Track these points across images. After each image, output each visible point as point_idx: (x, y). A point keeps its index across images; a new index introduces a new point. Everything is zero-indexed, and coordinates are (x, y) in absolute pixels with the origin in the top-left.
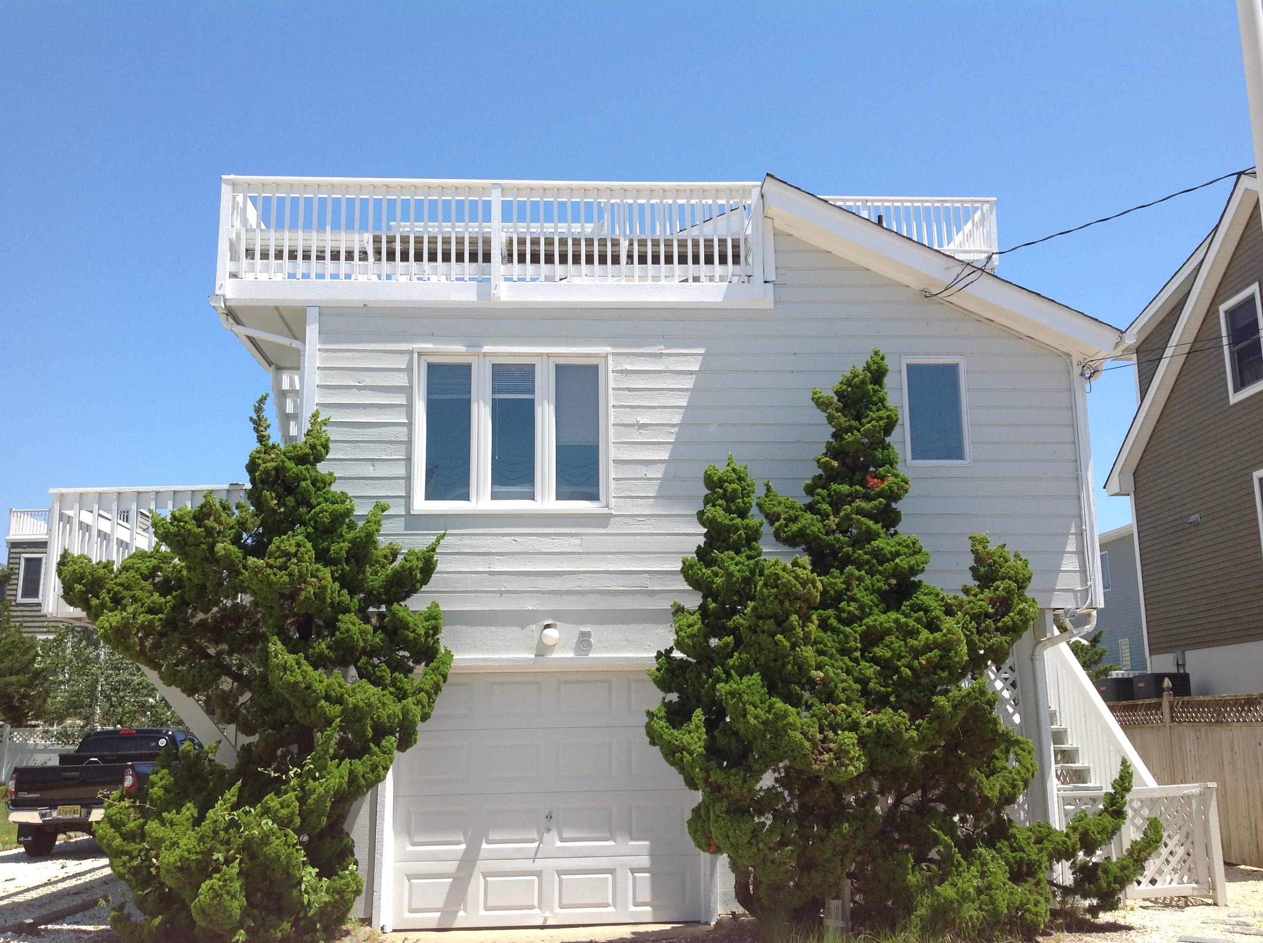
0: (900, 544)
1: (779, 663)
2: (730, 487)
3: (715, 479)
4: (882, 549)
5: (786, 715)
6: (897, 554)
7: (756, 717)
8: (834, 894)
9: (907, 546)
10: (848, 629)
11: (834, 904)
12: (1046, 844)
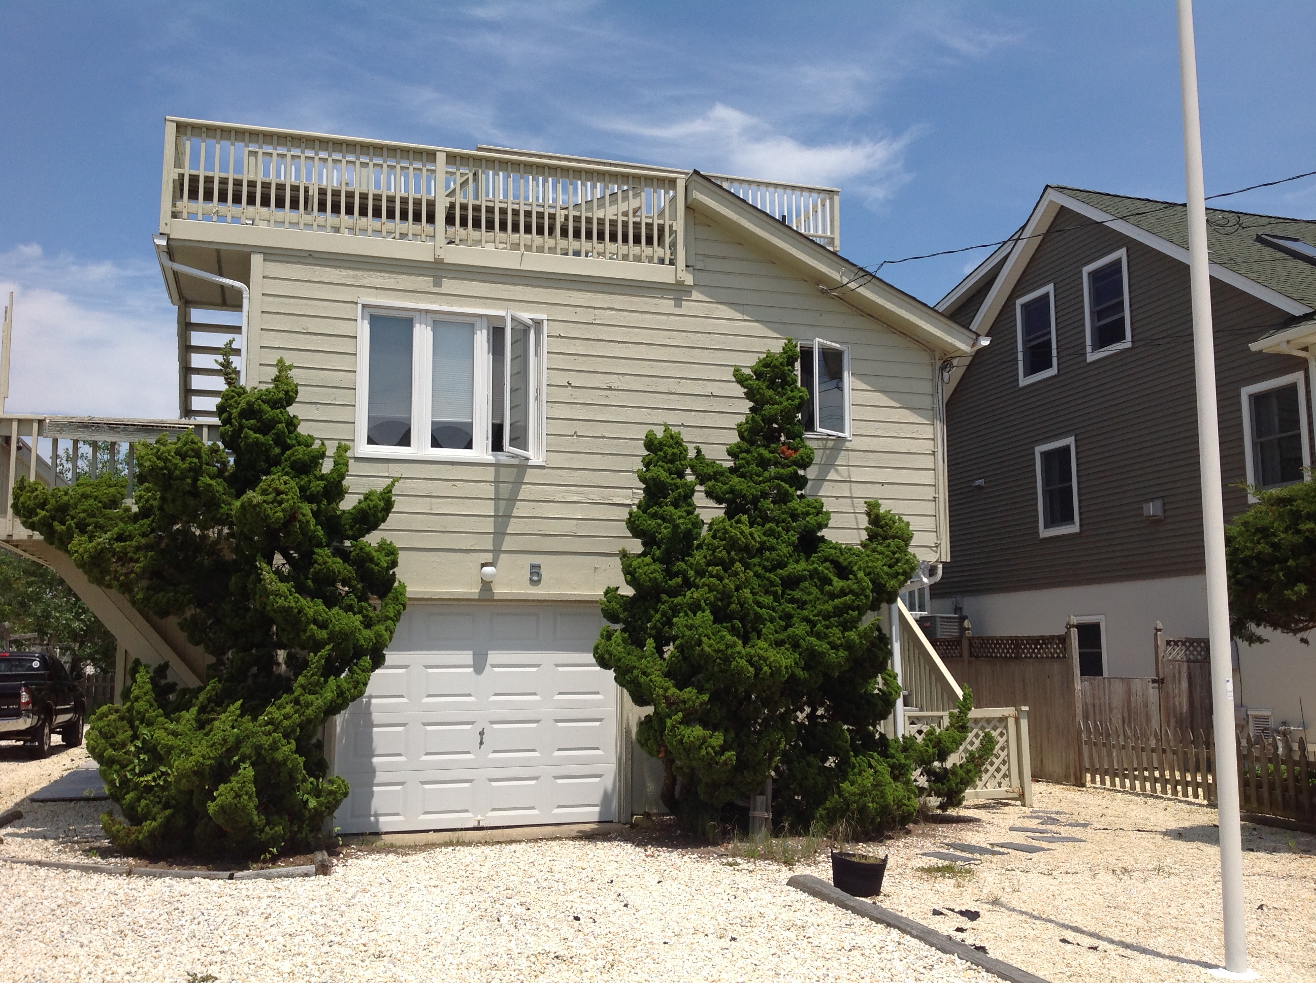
0: (808, 506)
1: (725, 602)
2: (670, 451)
3: (656, 443)
4: (796, 510)
5: (734, 645)
6: (808, 514)
7: (710, 646)
8: (758, 791)
9: (815, 507)
10: (772, 576)
11: (760, 799)
12: (911, 752)
